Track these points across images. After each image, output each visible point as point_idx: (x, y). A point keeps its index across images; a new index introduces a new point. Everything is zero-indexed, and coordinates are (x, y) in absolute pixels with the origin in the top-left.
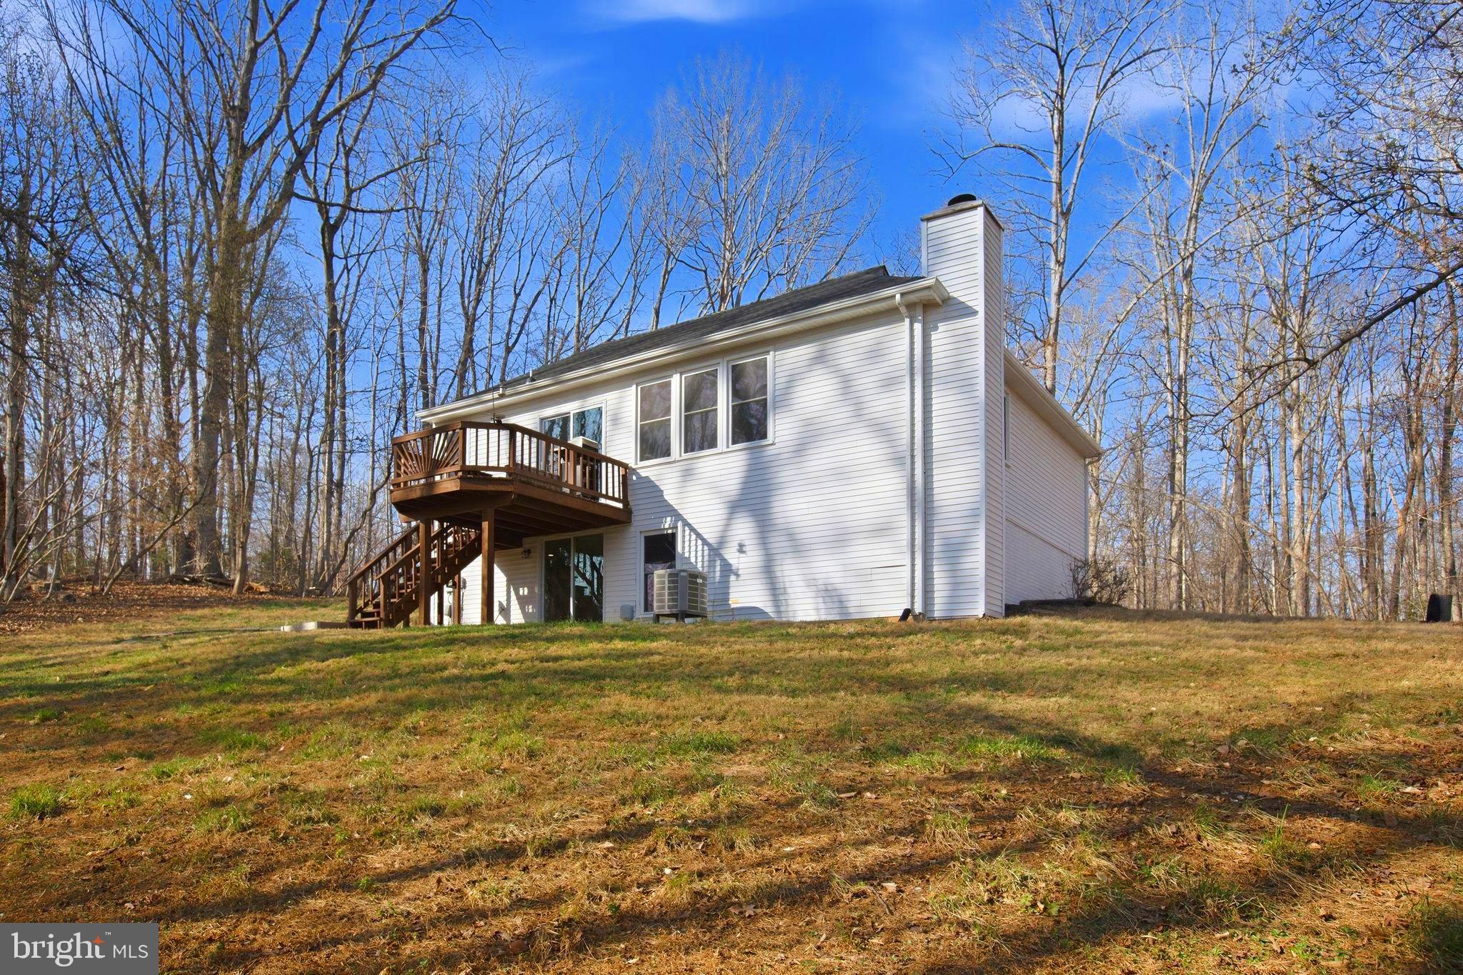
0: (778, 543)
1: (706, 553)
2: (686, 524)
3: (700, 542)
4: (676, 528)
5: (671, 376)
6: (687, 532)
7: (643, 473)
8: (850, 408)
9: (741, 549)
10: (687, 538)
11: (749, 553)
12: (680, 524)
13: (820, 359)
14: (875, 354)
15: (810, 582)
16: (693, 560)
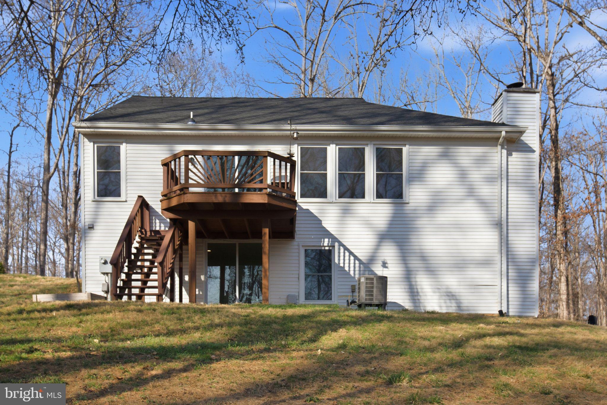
0: (415, 263)
1: (357, 265)
2: (341, 244)
3: (352, 258)
4: (334, 246)
5: (329, 145)
6: (342, 250)
7: (304, 206)
8: (466, 190)
9: (384, 265)
10: (342, 254)
11: (390, 269)
12: (336, 244)
13: (445, 156)
14: (481, 161)
15: (437, 289)
16: (347, 269)
